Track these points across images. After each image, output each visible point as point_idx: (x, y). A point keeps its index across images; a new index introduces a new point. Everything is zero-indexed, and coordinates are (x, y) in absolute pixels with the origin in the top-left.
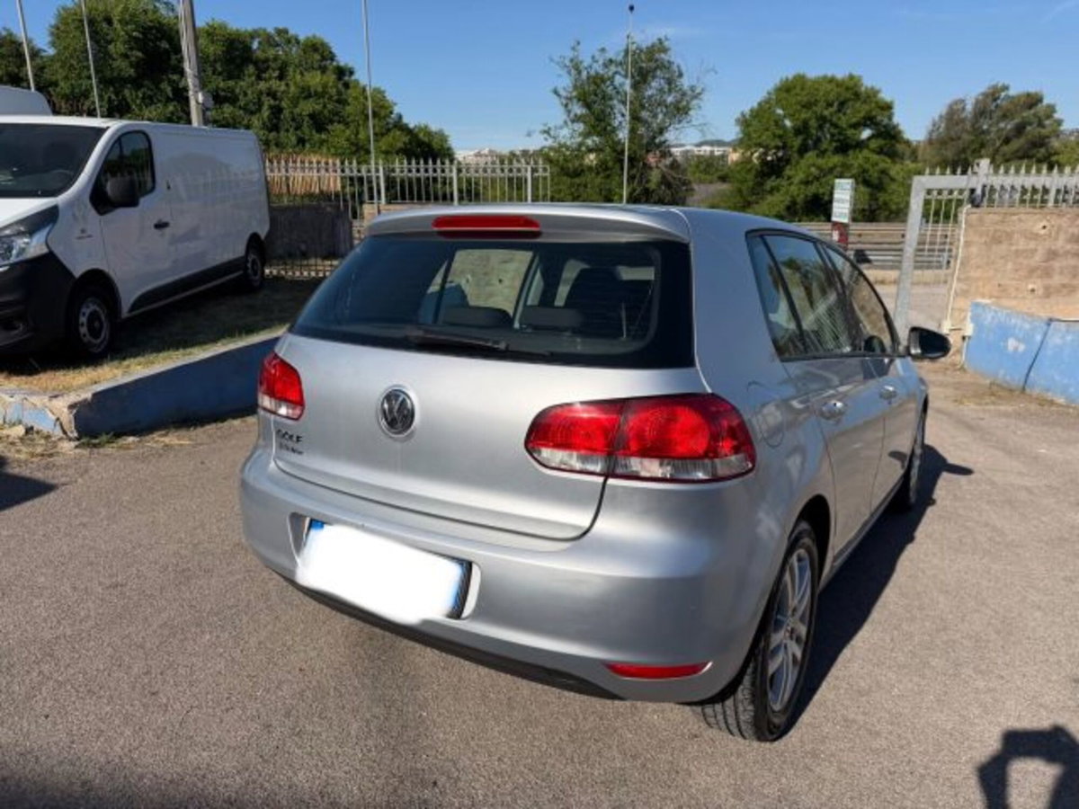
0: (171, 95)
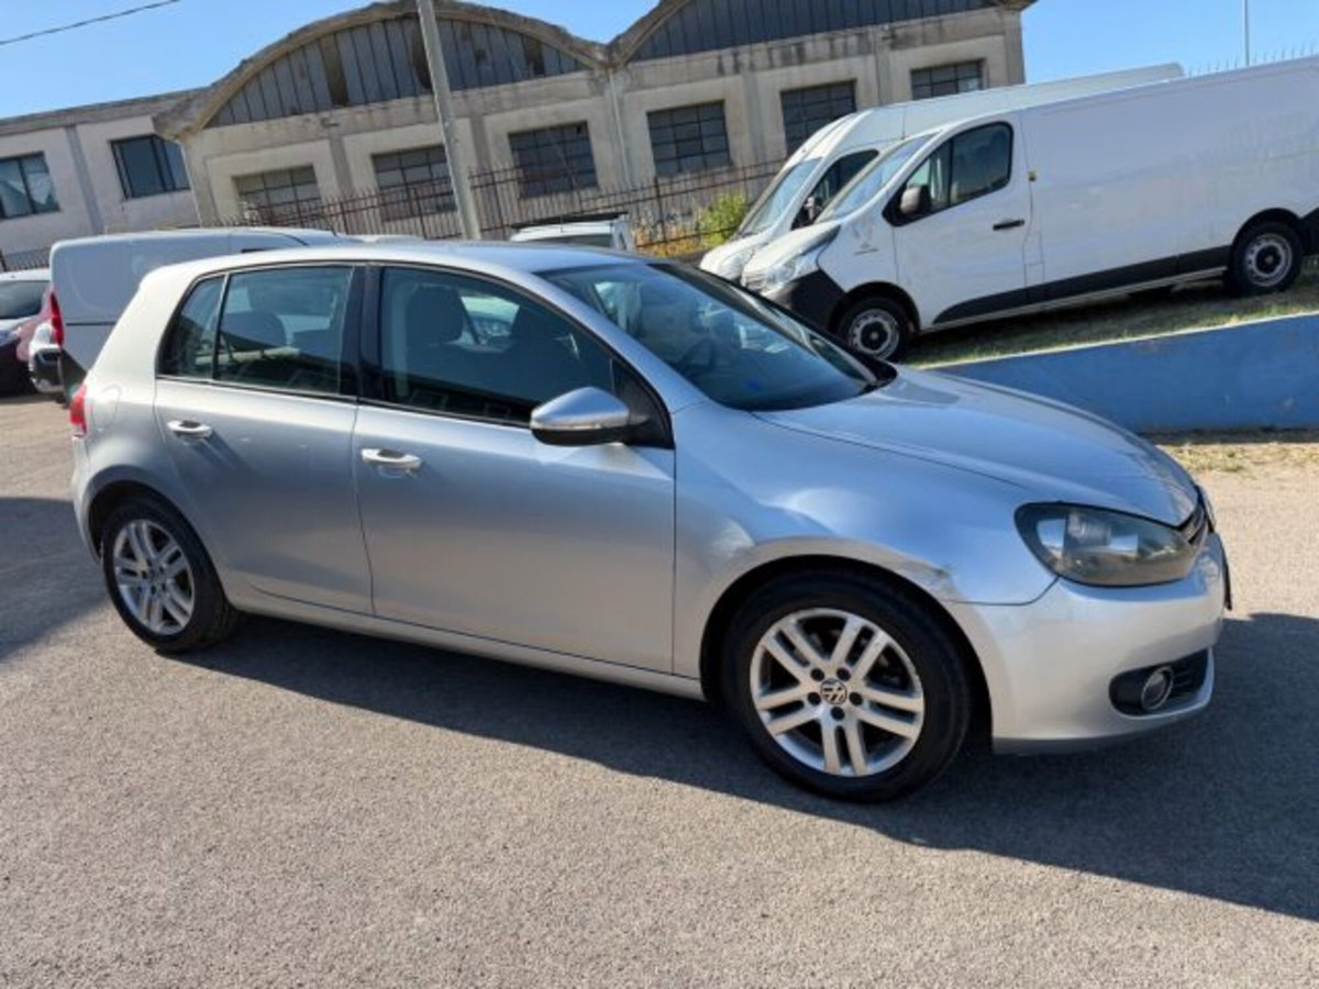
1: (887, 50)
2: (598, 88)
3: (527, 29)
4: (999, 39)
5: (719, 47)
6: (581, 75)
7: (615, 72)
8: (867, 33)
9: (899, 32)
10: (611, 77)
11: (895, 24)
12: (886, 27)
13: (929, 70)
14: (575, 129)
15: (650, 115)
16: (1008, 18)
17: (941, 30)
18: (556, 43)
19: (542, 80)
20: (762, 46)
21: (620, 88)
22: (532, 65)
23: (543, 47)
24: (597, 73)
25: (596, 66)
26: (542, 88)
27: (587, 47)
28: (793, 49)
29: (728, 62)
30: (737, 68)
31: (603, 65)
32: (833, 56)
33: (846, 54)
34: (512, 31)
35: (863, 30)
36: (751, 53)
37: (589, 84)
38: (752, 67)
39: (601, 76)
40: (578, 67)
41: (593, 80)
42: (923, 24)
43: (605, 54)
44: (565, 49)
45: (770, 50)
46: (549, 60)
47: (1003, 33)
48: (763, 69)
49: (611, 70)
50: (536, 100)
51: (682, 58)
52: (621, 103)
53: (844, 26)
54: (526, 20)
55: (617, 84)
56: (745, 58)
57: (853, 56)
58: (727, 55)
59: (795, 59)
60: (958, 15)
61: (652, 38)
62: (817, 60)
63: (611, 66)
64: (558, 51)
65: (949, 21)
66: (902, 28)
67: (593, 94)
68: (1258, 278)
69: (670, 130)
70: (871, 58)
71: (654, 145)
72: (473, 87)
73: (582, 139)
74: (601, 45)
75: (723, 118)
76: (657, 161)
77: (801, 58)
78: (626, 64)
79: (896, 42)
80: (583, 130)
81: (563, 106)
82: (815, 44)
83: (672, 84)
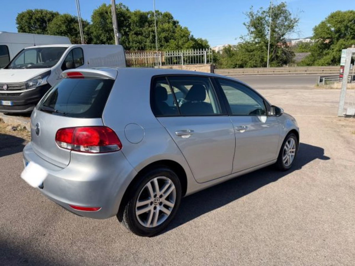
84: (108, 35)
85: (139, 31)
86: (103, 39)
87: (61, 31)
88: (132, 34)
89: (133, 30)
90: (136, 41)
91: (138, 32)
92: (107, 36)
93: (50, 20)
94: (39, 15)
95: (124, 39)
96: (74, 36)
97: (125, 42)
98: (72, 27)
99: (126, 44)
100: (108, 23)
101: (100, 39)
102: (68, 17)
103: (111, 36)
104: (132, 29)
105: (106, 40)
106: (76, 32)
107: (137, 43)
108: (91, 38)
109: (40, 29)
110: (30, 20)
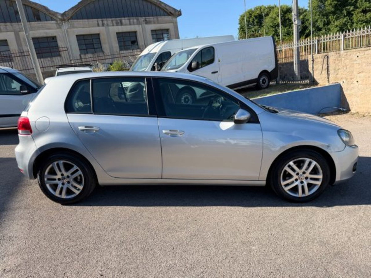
0: (346, 14)
1: (145, 24)
2: (60, 27)
3: (34, 6)
4: (172, 24)
5: (97, 18)
6: (53, 22)
7: (64, 22)
8: (139, 19)
9: (147, 20)
10: (64, 23)
11: (146, 17)
12: (144, 18)
13: (156, 31)
14: (52, 39)
15: (77, 36)
16: (174, 19)
17: (158, 20)
18: (45, 11)
19: (40, 22)
20: (110, 19)
21: (67, 27)
22: (36, 18)
23: (40, 12)
24: (59, 22)
25: (59, 20)
26: (40, 25)
27: (55, 14)
28: (119, 21)
29: (100, 23)
30: (103, 25)
31: (61, 20)
32: (130, 24)
33: (134, 24)
34: (28, 6)
35: (138, 18)
36: (107, 21)
37: (56, 25)
38: (108, 25)
39: (60, 23)
40: (52, 19)
41: (57, 24)
42: (153, 18)
43: (61, 16)
44: (47, 13)
45: (112, 21)
46: (42, 16)
47: (173, 23)
48: (110, 26)
49: (63, 21)
50: (39, 28)
51: (86, 20)
52: (67, 31)
53: (133, 16)
54: (33, 3)
55: (65, 26)
56: (105, 22)
57: (135, 25)
58: (100, 21)
59: (120, 24)
60: (162, 17)
61: (76, 13)
62: (126, 25)
63: (63, 20)
64: (45, 14)
65: (160, 18)
66: (148, 19)
67: (58, 28)
68: (262, 86)
69: (83, 41)
70: (140, 26)
71: (79, 45)
72: (15, 22)
73: (55, 41)
74: (60, 14)
75: (99, 39)
76: (80, 50)
77: (122, 24)
78: (68, 20)
79: (147, 22)
80: (55, 39)
81: (47, 31)
82: (125, 20)
83: (83, 28)
84: (326, 20)
85: (368, 7)
86: (319, 26)
87: (275, 24)
88: (358, 13)
89: (361, 7)
90: (362, 21)
91: (367, 9)
92: (324, 21)
93: (267, 15)
94: (257, 12)
95: (346, 21)
96: (288, 27)
97: (347, 25)
98: (287, 18)
99: (347, 27)
100: (327, 5)
101: (316, 26)
102: (283, 8)
103: (329, 20)
104: (359, 7)
105: (323, 26)
106: (290, 23)
107: (364, 23)
108: (306, 26)
109: (258, 25)
110: (249, 19)
